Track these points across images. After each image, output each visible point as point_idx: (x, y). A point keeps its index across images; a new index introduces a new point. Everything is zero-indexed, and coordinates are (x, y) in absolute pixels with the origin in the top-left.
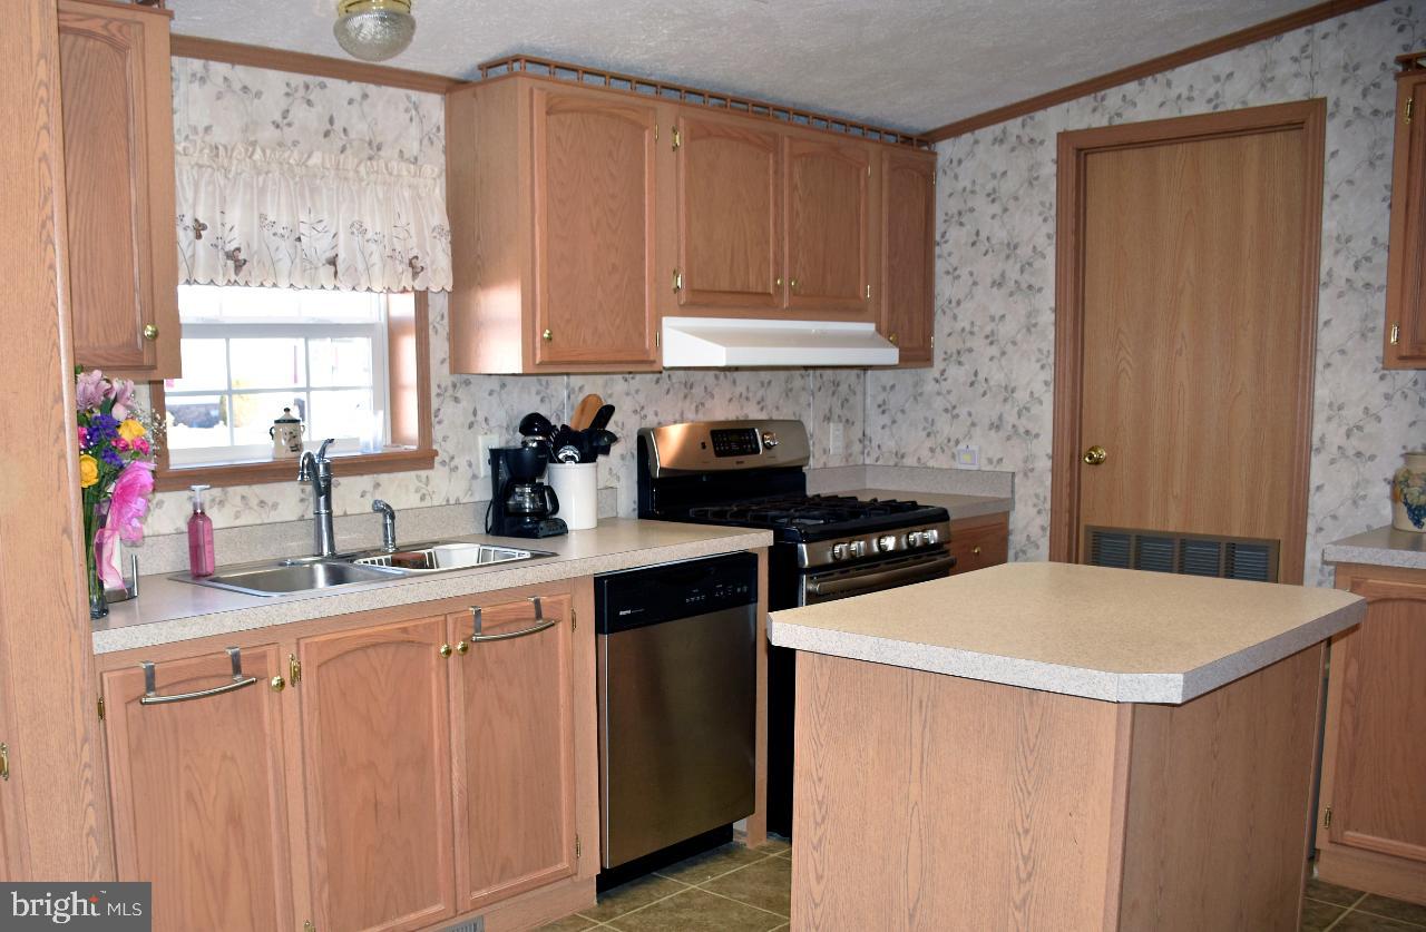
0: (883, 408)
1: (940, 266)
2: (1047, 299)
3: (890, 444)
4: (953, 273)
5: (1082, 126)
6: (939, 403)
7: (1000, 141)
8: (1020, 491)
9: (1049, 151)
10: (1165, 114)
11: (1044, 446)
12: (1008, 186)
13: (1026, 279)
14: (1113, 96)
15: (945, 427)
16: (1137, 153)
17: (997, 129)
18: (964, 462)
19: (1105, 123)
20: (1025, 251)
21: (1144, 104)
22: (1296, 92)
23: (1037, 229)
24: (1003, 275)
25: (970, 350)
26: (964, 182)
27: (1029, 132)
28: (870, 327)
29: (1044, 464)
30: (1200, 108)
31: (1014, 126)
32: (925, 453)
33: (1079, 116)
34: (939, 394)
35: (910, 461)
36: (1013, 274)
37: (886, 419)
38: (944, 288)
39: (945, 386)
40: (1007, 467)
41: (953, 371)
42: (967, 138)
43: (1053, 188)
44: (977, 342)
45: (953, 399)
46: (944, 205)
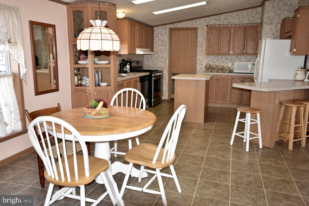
0: (147, 59)
1: (154, 42)
2: (168, 47)
3: (147, 64)
4: (156, 43)
5: (172, 27)
6: (154, 59)
7: (162, 28)
8: (164, 69)
9: (168, 30)
10: (181, 27)
11: (167, 64)
12: (163, 33)
13: (165, 44)
14: (175, 24)
15: (155, 62)
16: (178, 31)
17: (161, 26)
18: (158, 66)
19: (174, 27)
20: (165, 41)
21: (179, 25)
22: (195, 26)
23: (166, 38)
24: (162, 44)
25: (158, 53)
26: (157, 32)
27: (165, 27)
28: (149, 50)
29: (167, 66)
30: (185, 27)
31: (164, 26)
32: (152, 65)
33: (172, 26)
34: (154, 58)
35: (150, 66)
36: (163, 44)
37: (147, 61)
38: (155, 45)
39: (155, 57)
40: (163, 66)
41: (156, 55)
42: (158, 27)
43: (168, 34)
44: (159, 52)
45: (156, 58)
46: (155, 35)
